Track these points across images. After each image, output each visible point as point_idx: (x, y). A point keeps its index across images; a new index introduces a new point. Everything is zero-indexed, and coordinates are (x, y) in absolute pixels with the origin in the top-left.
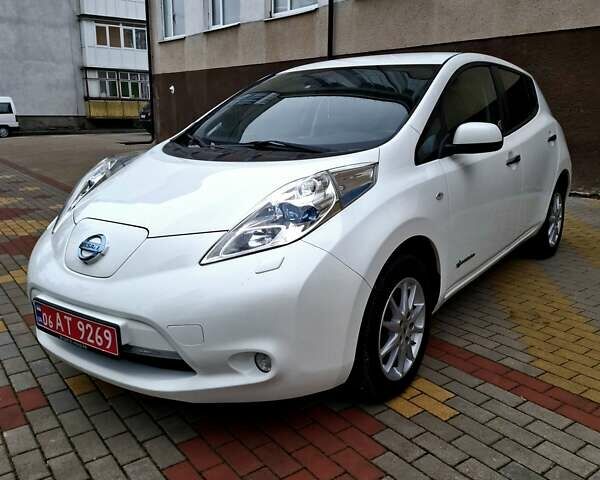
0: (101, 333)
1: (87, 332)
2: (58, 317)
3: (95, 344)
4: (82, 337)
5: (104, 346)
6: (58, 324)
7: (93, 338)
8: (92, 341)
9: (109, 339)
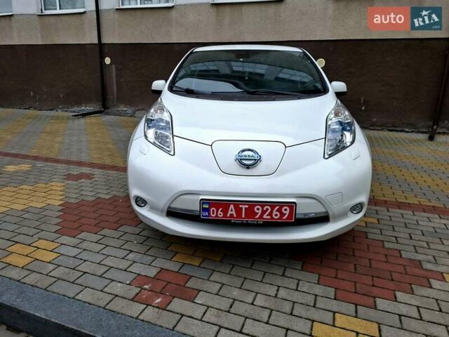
0: (279, 210)
1: (264, 212)
2: (232, 207)
3: (272, 218)
4: (257, 217)
5: (280, 218)
6: (230, 212)
7: (270, 214)
8: (269, 217)
9: (287, 212)
